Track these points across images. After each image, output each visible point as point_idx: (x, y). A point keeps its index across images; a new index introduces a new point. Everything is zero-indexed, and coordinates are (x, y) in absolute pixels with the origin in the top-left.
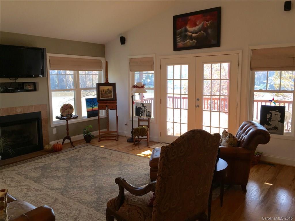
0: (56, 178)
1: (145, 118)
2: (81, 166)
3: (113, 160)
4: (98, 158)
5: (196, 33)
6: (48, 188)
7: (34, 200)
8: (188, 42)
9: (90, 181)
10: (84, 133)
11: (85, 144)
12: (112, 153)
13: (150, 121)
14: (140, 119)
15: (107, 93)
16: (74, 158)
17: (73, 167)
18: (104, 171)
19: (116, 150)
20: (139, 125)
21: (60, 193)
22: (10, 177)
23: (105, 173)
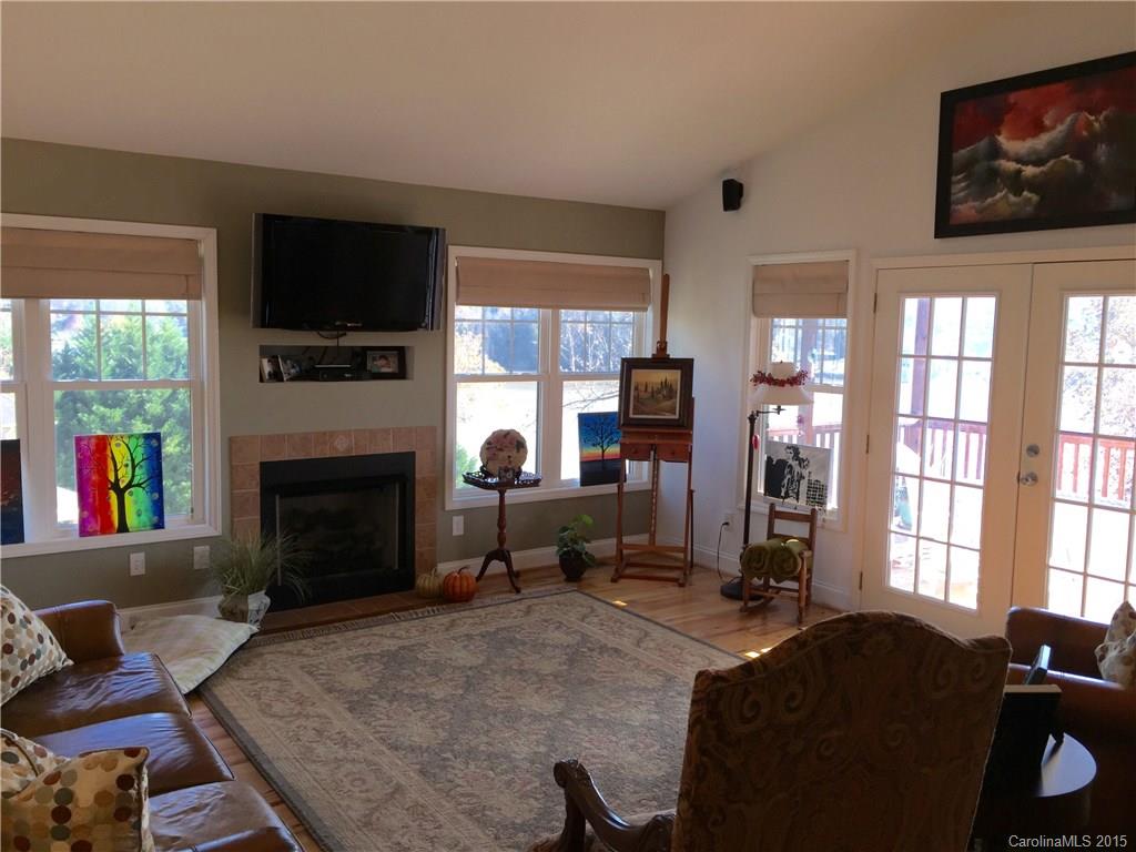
0: (424, 705)
1: (801, 505)
2: (521, 672)
3: (643, 666)
4: (591, 650)
5: (1037, 163)
6: (383, 740)
7: (324, 777)
8: (1003, 201)
9: (535, 737)
10: (562, 543)
11: (560, 585)
12: (646, 634)
13: (819, 523)
14: (778, 509)
15: (660, 395)
16: (505, 634)
17: (491, 670)
18: (599, 705)
19: (666, 624)
20: (771, 535)
21: (418, 767)
22: (279, 679)
23: (598, 712)
